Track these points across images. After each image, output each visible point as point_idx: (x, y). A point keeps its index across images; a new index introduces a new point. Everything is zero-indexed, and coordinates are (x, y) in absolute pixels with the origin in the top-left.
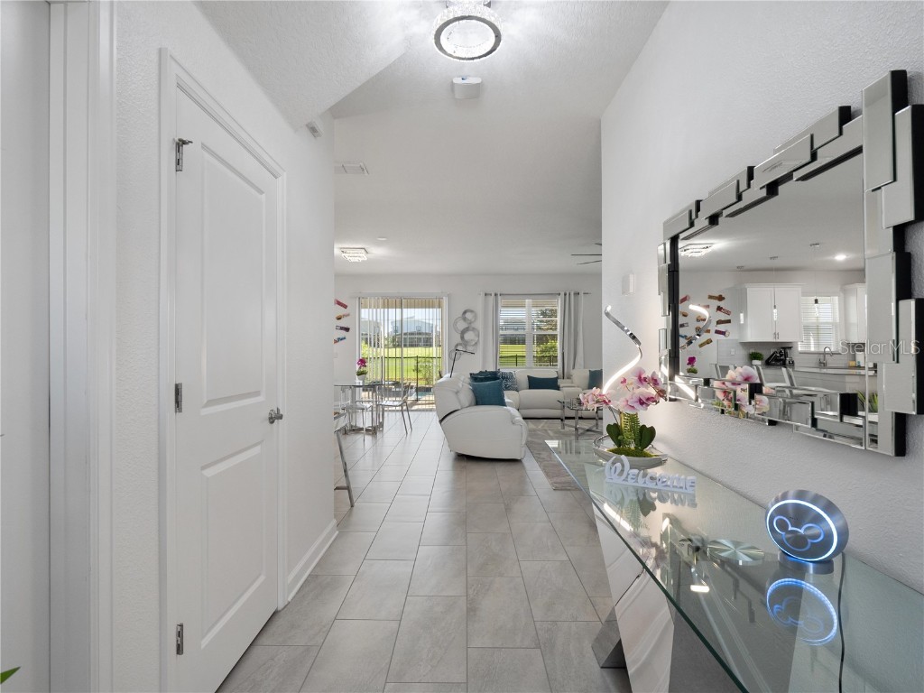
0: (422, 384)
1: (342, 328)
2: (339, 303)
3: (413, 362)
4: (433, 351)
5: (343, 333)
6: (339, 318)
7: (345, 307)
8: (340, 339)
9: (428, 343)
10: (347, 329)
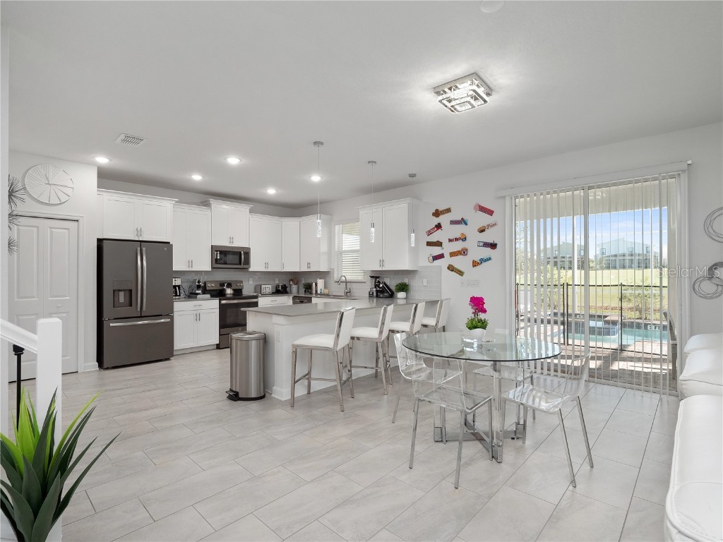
0: (630, 316)
1: (486, 245)
2: (483, 209)
3: (616, 291)
4: (652, 276)
5: (488, 252)
6: (482, 231)
7: (490, 212)
8: (483, 261)
9: (644, 264)
10: (493, 246)
